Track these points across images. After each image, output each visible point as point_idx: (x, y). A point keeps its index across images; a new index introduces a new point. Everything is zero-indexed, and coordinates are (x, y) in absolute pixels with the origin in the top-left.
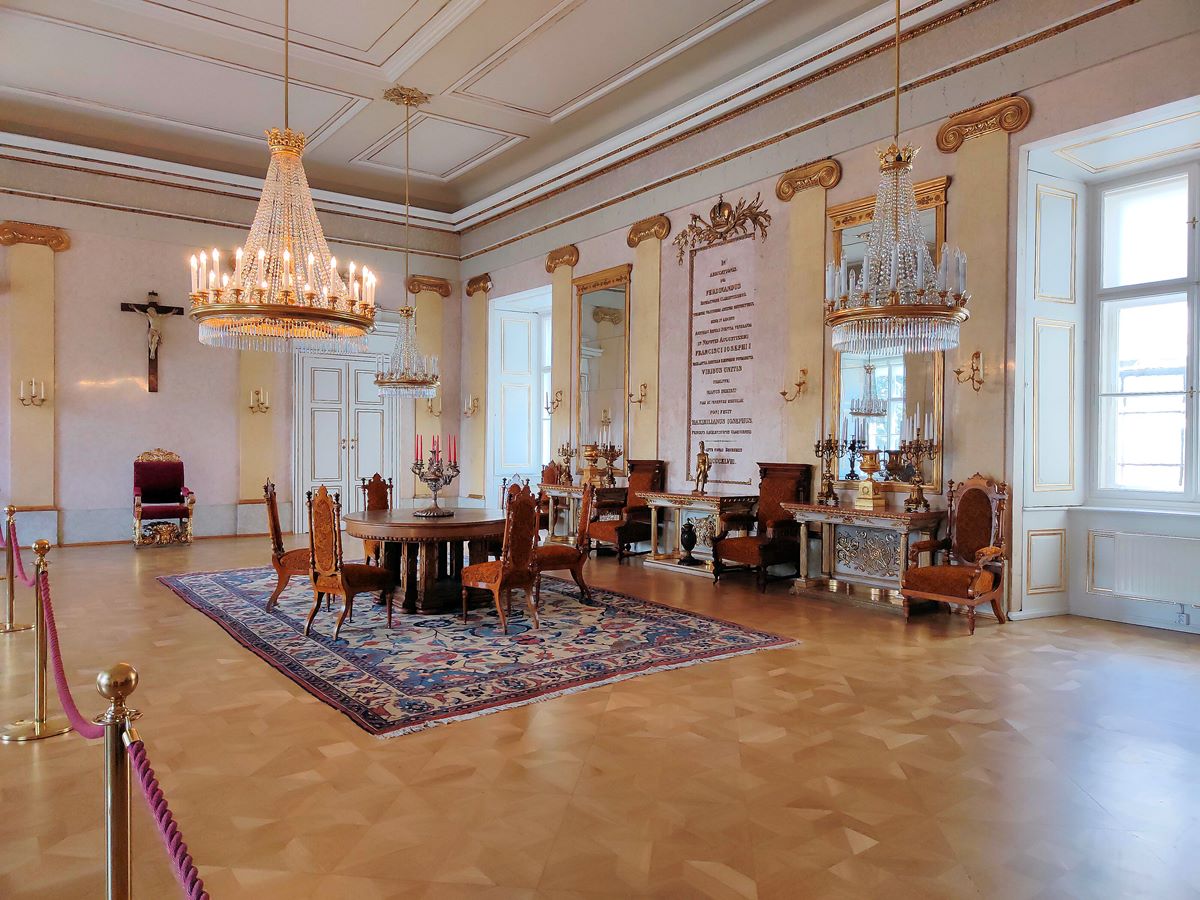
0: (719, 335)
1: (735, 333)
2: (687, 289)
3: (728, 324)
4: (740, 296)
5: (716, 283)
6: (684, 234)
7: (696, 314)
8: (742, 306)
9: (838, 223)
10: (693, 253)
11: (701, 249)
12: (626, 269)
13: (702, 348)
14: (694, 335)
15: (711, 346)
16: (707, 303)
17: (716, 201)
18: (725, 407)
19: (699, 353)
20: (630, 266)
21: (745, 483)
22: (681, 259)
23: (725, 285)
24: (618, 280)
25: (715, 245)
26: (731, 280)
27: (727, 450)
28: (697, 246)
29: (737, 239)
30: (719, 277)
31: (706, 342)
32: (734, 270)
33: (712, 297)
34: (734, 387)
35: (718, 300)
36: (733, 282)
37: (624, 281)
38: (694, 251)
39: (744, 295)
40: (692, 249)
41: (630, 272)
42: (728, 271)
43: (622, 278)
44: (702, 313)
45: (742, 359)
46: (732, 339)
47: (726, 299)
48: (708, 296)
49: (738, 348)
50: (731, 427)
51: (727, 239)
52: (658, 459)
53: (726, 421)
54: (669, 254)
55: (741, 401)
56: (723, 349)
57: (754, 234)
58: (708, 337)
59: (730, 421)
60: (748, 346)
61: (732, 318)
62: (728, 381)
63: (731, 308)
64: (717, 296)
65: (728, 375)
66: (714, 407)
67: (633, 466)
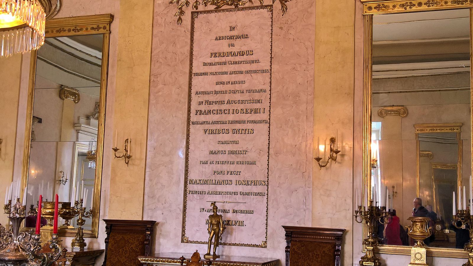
0: (226, 97)
1: (246, 97)
2: (188, 48)
3: (237, 87)
4: (253, 62)
5: (224, 46)
7: (197, 74)
8: (256, 72)
9: (370, 8)
10: (195, 15)
11: (205, 12)
12: (108, 19)
13: (203, 108)
14: (193, 95)
15: (215, 107)
16: (211, 64)
18: (232, 168)
19: (199, 112)
20: (112, 17)
21: (257, 246)
22: (180, 19)
23: (235, 49)
24: (93, 28)
25: (223, 10)
26: (239, 45)
27: (235, 212)
28: (201, 8)
29: (250, 8)
30: (225, 42)
31: (209, 103)
32: (246, 37)
33: (217, 60)
34: (245, 149)
35: (225, 63)
36: (244, 49)
37: (102, 31)
38: (197, 12)
39: (257, 61)
40: (195, 10)
41: (110, 23)
42: (238, 37)
43: (98, 28)
44: (205, 74)
45: (254, 122)
46: (243, 102)
47: (236, 63)
48: (213, 58)
49: (249, 111)
50: (240, 188)
51: (239, 7)
52: (144, 219)
53: (234, 182)
54: (165, 12)
55: (254, 163)
56: (231, 111)
57: (271, 6)
58: (211, 98)
59: (239, 183)
60: (262, 111)
61: (243, 82)
62: (237, 143)
63: (241, 73)
64: (223, 59)
65: (237, 137)
66: (219, 167)
67: (111, 225)
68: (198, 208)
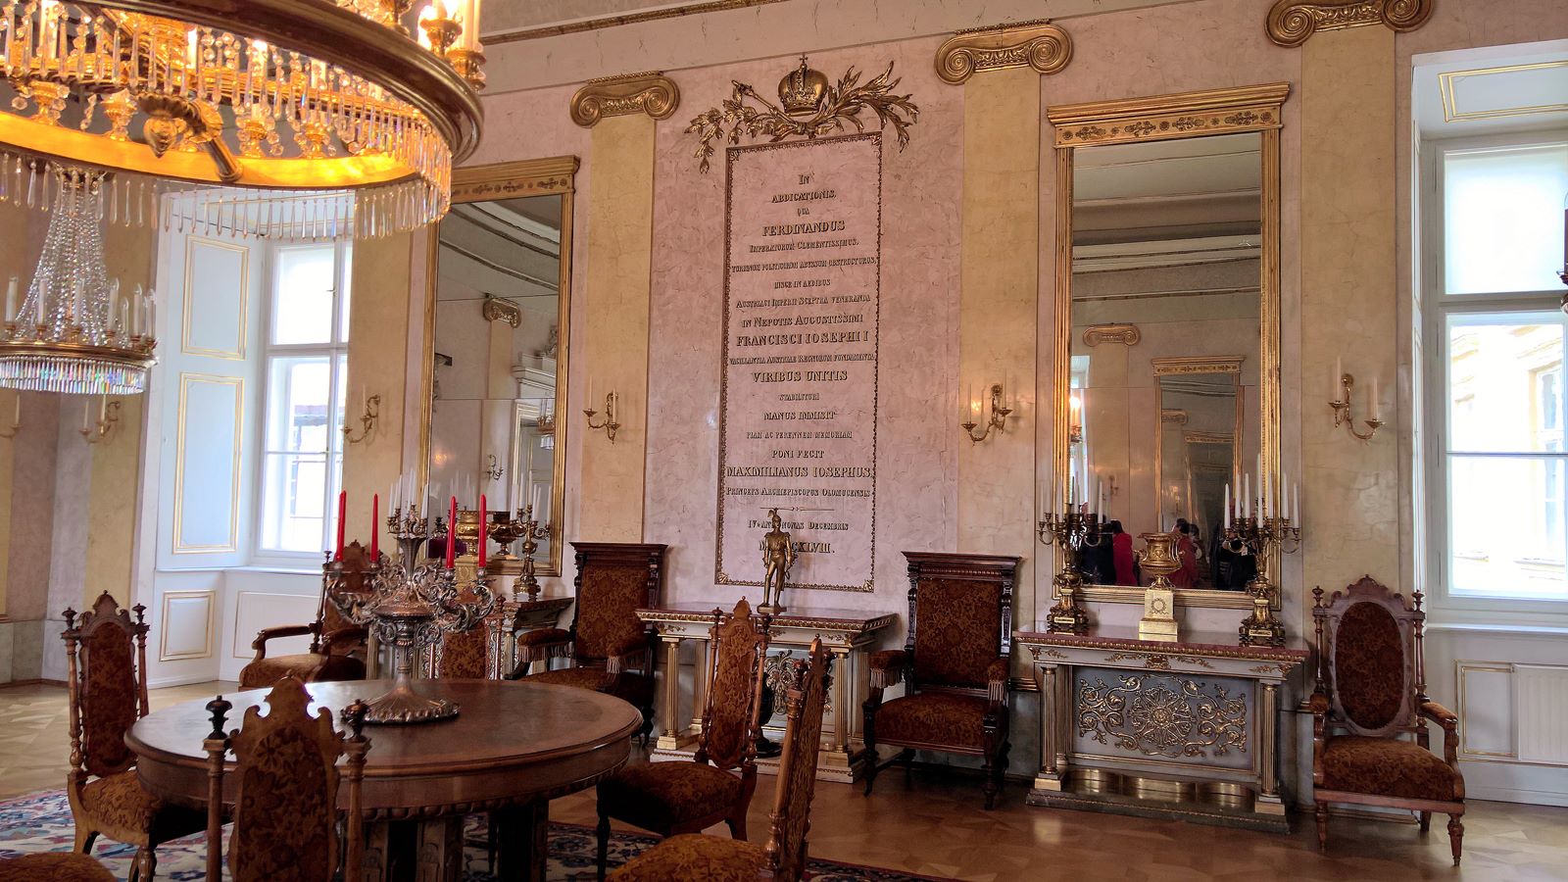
0: (795, 312)
1: (833, 310)
2: (721, 218)
3: (815, 291)
4: (845, 243)
5: (789, 214)
6: (714, 117)
7: (739, 269)
8: (850, 262)
9: (1068, 135)
10: (733, 154)
11: (752, 148)
12: (571, 165)
13: (751, 332)
14: (732, 308)
15: (773, 331)
16: (764, 249)
17: (792, 64)
18: (807, 445)
19: (744, 341)
20: (577, 161)
21: (855, 589)
22: (705, 162)
23: (810, 220)
24: (542, 184)
25: (787, 144)
26: (817, 212)
27: (812, 526)
28: (745, 140)
29: (838, 139)
30: (791, 207)
31: (762, 322)
32: (831, 194)
33: (777, 240)
34: (830, 408)
35: (791, 247)
36: (828, 218)
37: (558, 188)
38: (737, 149)
39: (853, 242)
40: (733, 145)
41: (574, 173)
42: (815, 196)
43: (552, 183)
44: (755, 268)
45: (847, 358)
46: (826, 320)
47: (810, 245)
48: (768, 237)
49: (838, 338)
50: (822, 483)
51: (818, 137)
52: (646, 542)
53: (811, 471)
54: (677, 150)
55: (846, 436)
56: (804, 338)
57: (879, 134)
58: (766, 313)
59: (820, 473)
60: (862, 335)
61: (826, 283)
62: (816, 397)
63: (823, 264)
64: (788, 239)
65: (816, 386)
66: (783, 444)
67: (586, 554)
68: (745, 519)
